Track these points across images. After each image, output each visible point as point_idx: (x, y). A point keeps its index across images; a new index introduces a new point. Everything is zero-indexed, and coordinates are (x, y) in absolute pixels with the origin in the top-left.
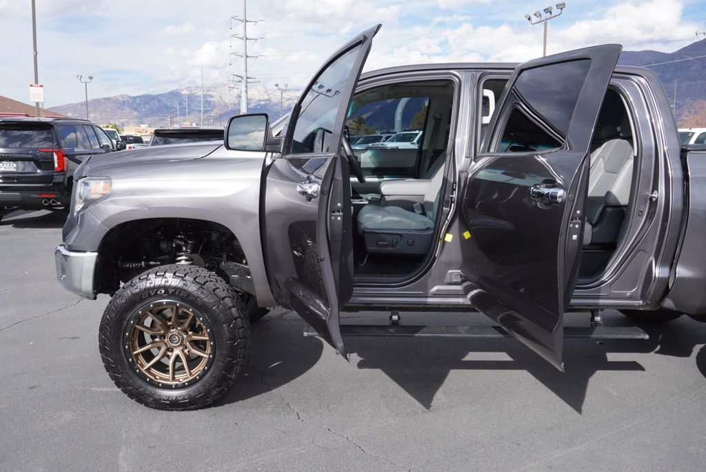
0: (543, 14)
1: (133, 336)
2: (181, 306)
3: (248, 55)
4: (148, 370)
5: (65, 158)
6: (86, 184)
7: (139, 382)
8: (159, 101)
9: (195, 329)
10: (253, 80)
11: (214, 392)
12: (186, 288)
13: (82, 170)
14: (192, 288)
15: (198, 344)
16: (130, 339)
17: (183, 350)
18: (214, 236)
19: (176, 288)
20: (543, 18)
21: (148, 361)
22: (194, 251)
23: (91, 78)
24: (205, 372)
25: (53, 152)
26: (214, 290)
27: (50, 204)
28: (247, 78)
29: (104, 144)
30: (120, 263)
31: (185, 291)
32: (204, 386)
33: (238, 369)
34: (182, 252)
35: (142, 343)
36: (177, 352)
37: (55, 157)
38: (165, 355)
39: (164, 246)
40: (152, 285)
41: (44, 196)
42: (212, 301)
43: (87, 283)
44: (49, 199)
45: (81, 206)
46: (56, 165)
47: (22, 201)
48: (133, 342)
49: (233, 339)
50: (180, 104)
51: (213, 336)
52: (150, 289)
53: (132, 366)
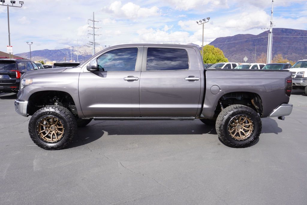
0: (202, 21)
1: (39, 127)
2: (54, 117)
3: (95, 34)
4: (44, 138)
5: (20, 74)
6: (24, 80)
7: (41, 141)
8: (60, 52)
9: (60, 125)
10: (97, 44)
11: (65, 144)
12: (56, 112)
13: (23, 76)
14: (58, 112)
15: (60, 130)
16: (39, 128)
17: (55, 132)
18: (66, 97)
19: (53, 112)
20: (202, 23)
21: (44, 135)
22: (59, 101)
23: (32, 43)
24: (62, 138)
25: (15, 71)
26: (65, 112)
27: (14, 90)
28: (95, 43)
29: (35, 68)
30: (36, 106)
31: (56, 113)
32: (62, 142)
33: (72, 137)
34: (56, 102)
35: (43, 129)
36: (53, 132)
37: (17, 73)
38: (50, 133)
39: (51, 100)
40: (45, 111)
41: (12, 87)
42: (64, 116)
43: (25, 111)
44: (14, 88)
45: (23, 87)
46: (17, 76)
47: (4, 89)
48: (39, 129)
49: (71, 127)
50: (69, 53)
51: (64, 126)
52: (44, 112)
53: (39, 136)
